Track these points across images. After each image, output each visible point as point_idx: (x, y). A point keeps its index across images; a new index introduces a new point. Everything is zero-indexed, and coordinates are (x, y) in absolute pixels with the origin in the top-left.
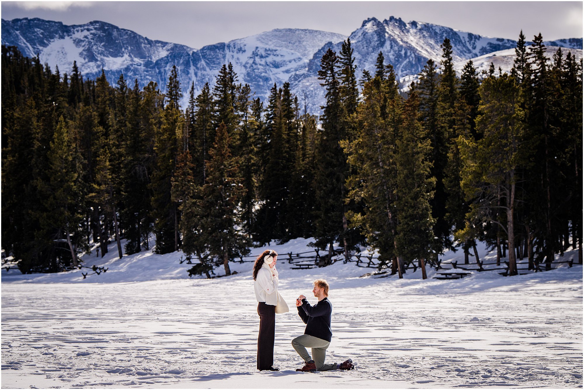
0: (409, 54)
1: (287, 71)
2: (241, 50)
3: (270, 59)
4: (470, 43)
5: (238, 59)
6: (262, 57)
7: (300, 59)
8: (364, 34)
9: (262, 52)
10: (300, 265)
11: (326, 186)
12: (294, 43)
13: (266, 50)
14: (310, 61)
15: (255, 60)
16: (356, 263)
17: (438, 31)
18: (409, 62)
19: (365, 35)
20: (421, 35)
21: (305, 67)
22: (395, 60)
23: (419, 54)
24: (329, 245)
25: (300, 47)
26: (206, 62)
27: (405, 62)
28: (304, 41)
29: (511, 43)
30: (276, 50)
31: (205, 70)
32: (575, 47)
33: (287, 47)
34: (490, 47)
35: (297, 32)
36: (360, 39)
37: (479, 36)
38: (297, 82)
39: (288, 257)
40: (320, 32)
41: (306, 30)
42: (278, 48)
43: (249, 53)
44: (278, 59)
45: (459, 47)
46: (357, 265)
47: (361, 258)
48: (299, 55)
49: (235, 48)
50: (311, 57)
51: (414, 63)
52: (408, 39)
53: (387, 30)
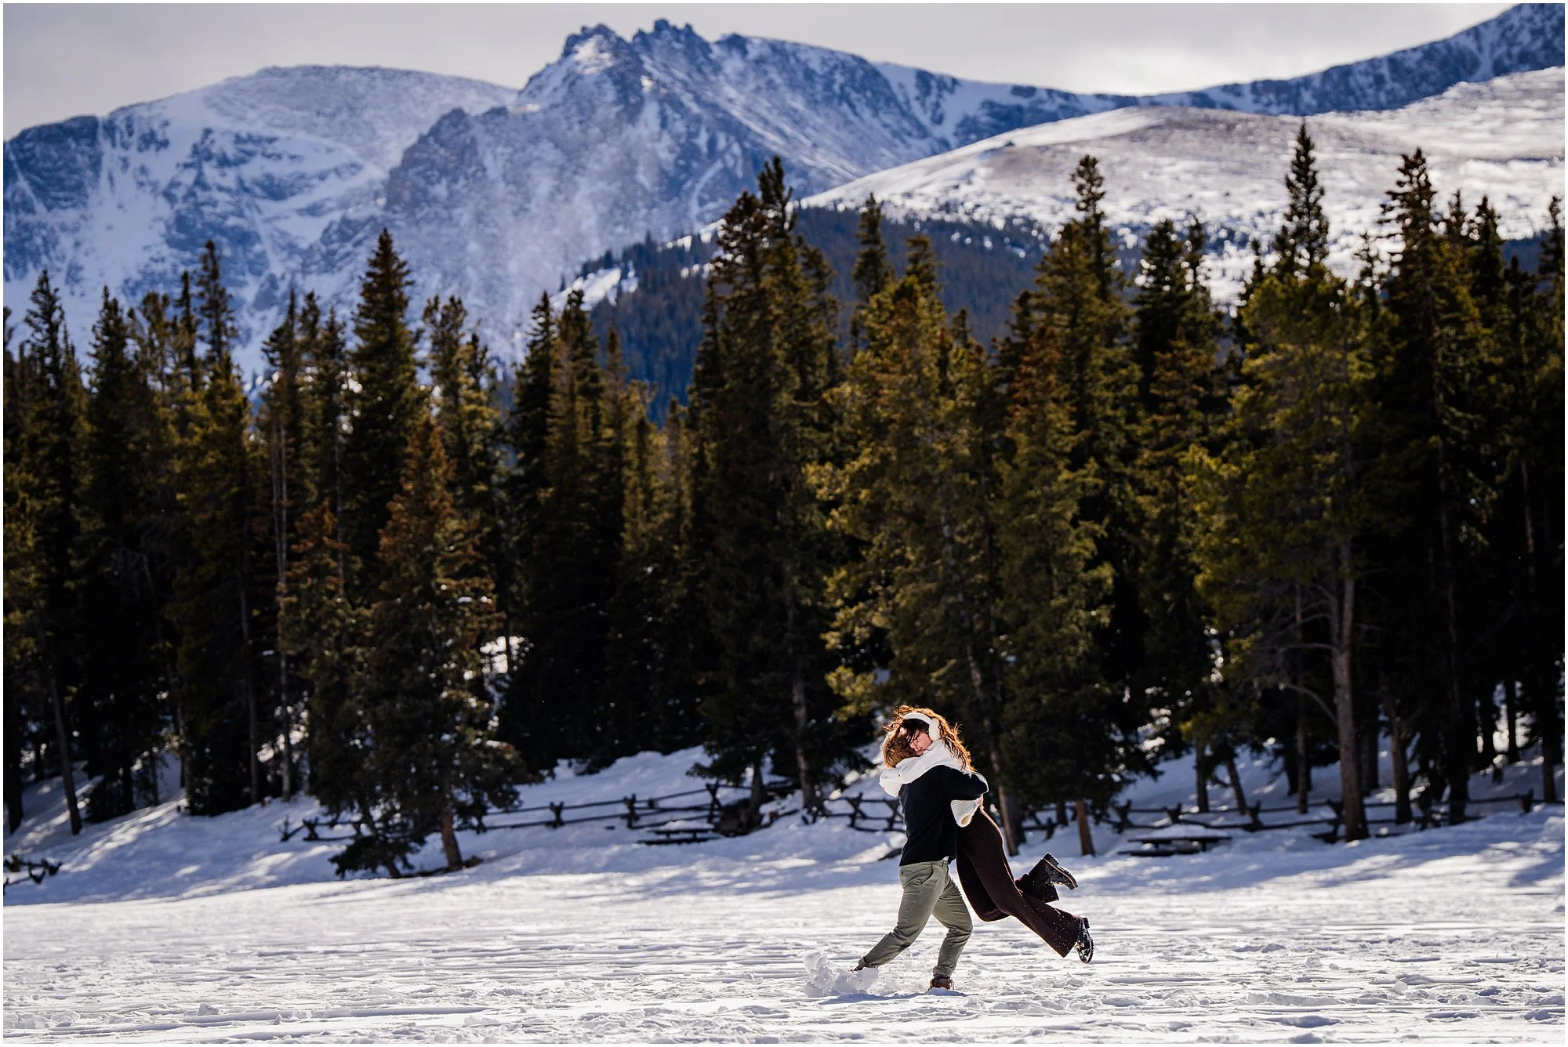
0: (722, 144)
1: (314, 210)
2: (152, 141)
3: (253, 170)
4: (923, 105)
5: (143, 170)
6: (224, 162)
7: (355, 167)
8: (572, 80)
9: (224, 145)
10: (668, 833)
11: (741, 597)
12: (333, 115)
13: (238, 139)
14: (394, 173)
15: (200, 174)
16: (848, 821)
17: (815, 65)
18: (726, 171)
19: (573, 84)
20: (762, 83)
21: (377, 195)
22: (676, 165)
23: (755, 144)
24: (750, 772)
25: (355, 126)
26: (32, 183)
27: (710, 173)
28: (365, 108)
29: (1060, 101)
30: (271, 140)
31: (31, 210)
32: (1274, 109)
33: (310, 128)
34: (992, 115)
35: (343, 77)
36: (558, 97)
37: (955, 81)
38: (349, 247)
39: (623, 809)
40: (419, 77)
41: (372, 70)
42: (279, 133)
43: (181, 151)
44: (281, 170)
45: (888, 119)
46: (852, 825)
47: (863, 807)
48: (349, 153)
49: (131, 134)
50: (395, 158)
51: (740, 173)
52: (717, 93)
53: (648, 67)
